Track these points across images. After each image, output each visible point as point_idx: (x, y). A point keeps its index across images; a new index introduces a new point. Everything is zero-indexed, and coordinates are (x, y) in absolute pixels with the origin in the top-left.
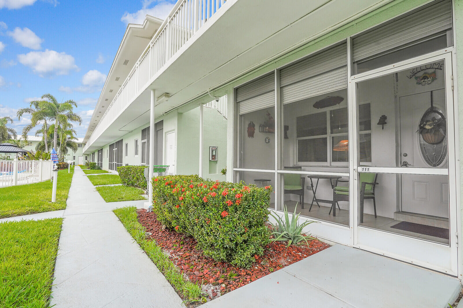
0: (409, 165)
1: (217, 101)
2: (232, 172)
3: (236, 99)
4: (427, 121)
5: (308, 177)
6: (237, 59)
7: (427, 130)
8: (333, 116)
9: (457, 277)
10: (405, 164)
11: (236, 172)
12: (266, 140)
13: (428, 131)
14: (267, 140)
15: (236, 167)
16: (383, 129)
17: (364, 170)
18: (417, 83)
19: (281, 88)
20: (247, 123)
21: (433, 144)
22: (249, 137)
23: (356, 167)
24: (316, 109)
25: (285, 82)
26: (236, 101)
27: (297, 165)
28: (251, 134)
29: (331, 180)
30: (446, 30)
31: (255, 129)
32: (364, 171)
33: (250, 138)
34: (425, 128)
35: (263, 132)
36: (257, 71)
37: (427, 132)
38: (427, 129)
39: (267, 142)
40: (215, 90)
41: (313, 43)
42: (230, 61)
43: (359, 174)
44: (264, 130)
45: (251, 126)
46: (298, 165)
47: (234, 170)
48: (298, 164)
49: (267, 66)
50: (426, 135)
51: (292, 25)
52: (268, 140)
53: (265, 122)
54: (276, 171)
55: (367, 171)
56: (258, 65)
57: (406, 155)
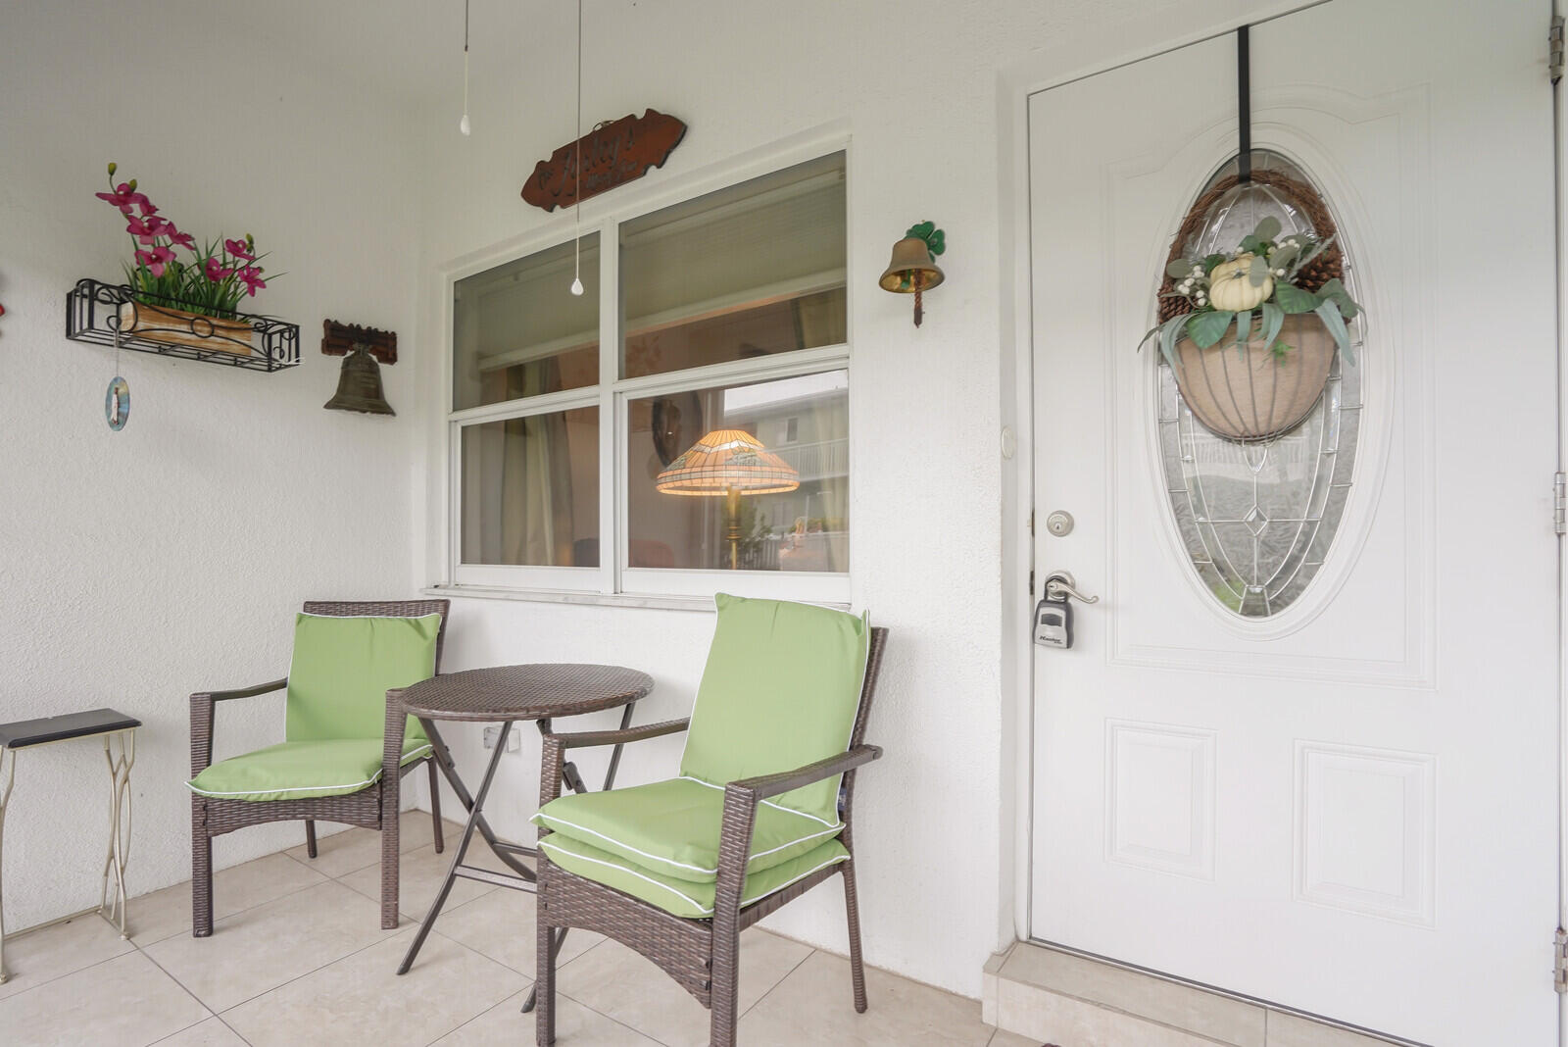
0: (1086, 600)
4: (1217, 260)
7: (1225, 322)
10: (1059, 593)
16: (918, 321)
21: (1253, 439)
24: (540, 218)
50: (1215, 359)
57: (1064, 526)
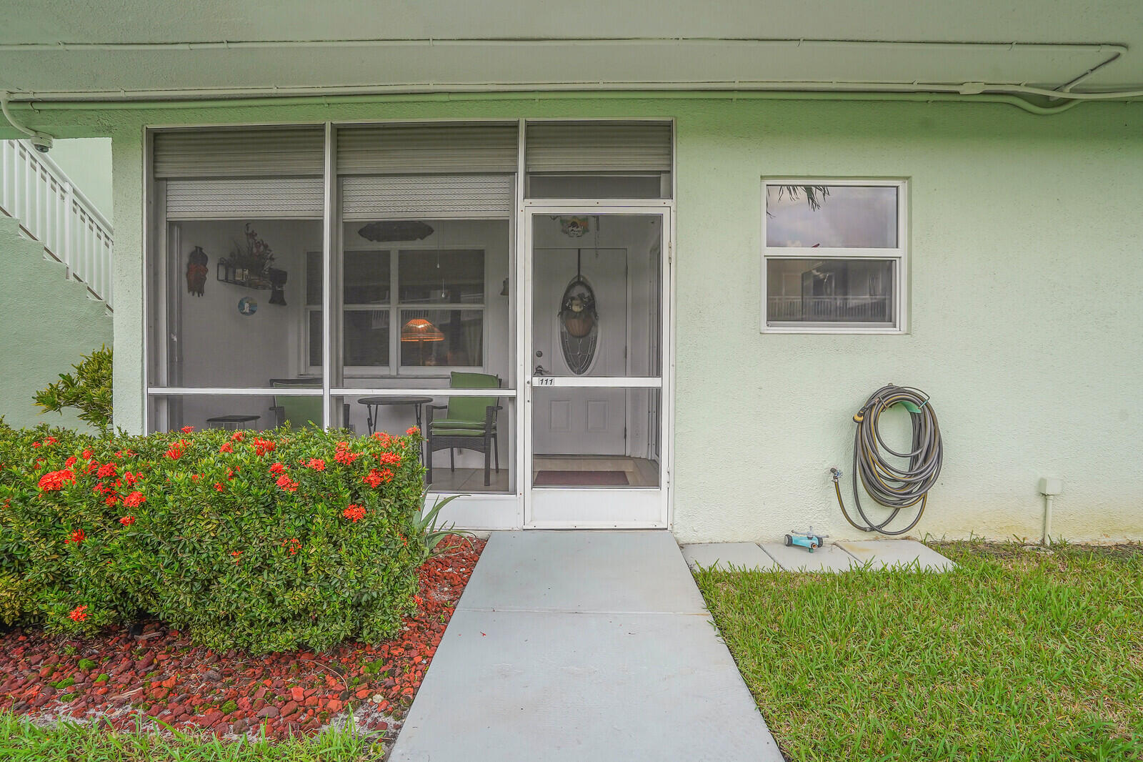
0: (545, 372)
1: (43, 149)
2: (143, 398)
3: (155, 167)
4: (573, 299)
5: (361, 401)
6: (224, 49)
8: (438, 267)
9: (667, 529)
10: (540, 370)
11: (156, 399)
12: (241, 305)
13: (576, 315)
14: (247, 305)
15: (157, 385)
17: (544, 382)
18: (563, 231)
19: (340, 178)
20: (188, 249)
22: (191, 293)
23: (528, 378)
24: (364, 241)
25: (351, 165)
26: (155, 172)
27: (309, 375)
28: (197, 286)
29: (417, 406)
30: (660, 172)
31: (207, 271)
32: (544, 385)
33: (193, 295)
34: (572, 310)
35: (226, 280)
36: (258, 107)
37: (575, 317)
38: (574, 312)
39: (247, 310)
40: (37, 106)
41: (444, 98)
42: (192, 46)
43: (534, 389)
44: (230, 278)
45: (198, 259)
46: (313, 375)
47: (149, 395)
48: (310, 373)
49: (297, 105)
50: (573, 321)
51: (435, 43)
52: (250, 305)
53: (232, 255)
54: (326, 392)
55: (548, 385)
56: (274, 91)
57: (540, 355)
